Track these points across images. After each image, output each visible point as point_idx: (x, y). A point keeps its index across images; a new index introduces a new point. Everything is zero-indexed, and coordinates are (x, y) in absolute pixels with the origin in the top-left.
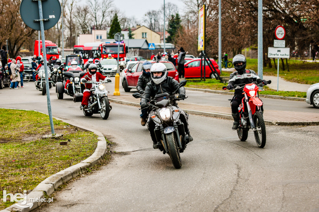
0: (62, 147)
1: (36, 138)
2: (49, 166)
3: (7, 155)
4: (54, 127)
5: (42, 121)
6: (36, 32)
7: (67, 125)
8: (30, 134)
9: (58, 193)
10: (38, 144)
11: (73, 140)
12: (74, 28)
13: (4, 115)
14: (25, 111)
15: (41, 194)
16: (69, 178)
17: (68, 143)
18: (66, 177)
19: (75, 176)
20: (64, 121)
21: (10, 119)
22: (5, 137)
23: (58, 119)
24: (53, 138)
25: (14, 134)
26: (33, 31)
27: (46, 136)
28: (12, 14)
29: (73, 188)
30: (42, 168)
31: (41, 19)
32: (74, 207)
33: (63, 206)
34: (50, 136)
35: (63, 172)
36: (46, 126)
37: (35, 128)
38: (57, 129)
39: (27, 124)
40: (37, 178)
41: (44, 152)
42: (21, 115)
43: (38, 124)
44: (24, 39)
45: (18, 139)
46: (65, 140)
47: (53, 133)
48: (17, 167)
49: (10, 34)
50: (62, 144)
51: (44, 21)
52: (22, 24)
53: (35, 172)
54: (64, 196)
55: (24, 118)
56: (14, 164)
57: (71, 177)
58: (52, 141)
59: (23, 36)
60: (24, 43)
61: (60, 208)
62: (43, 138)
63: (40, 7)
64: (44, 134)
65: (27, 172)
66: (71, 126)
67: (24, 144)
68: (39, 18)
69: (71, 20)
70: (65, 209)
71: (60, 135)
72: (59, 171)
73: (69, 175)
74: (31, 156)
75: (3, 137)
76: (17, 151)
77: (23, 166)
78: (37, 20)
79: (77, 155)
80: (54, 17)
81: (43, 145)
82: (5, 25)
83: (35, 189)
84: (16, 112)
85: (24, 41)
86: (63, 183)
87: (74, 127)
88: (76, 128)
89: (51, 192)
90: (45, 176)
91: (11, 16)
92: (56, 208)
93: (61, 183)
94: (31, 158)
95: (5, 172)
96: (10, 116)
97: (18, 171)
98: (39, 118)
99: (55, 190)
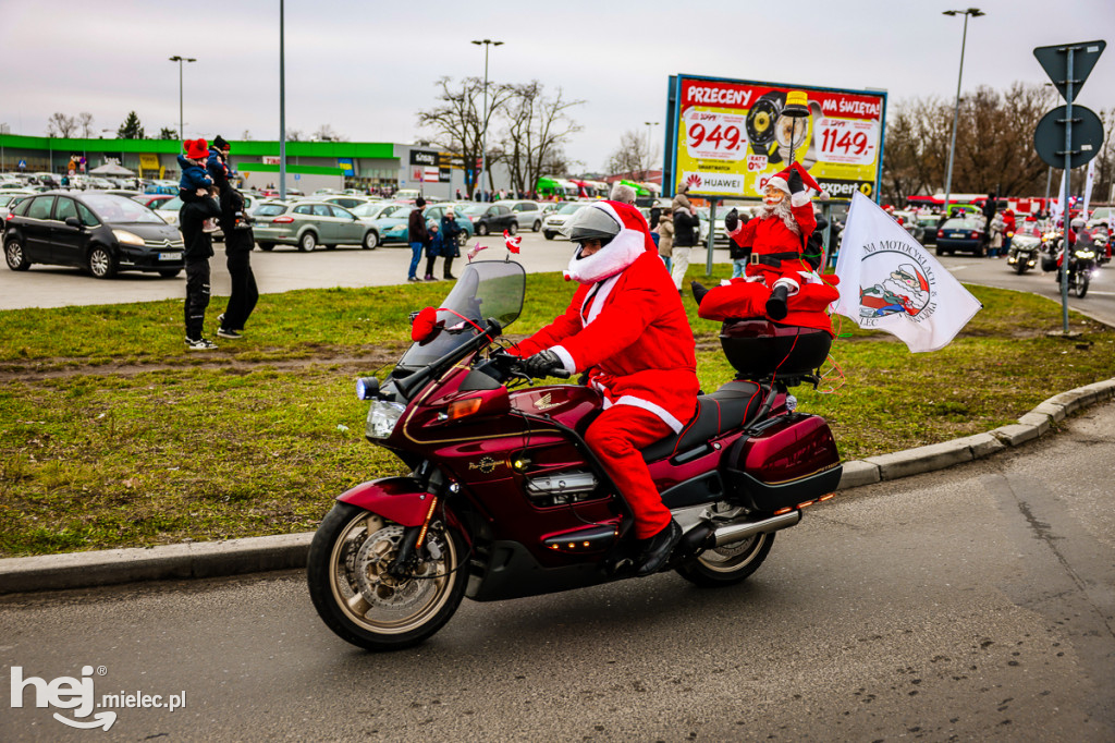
0: (1079, 352)
1: (1036, 334)
2: (1057, 379)
3: (990, 354)
4: (1068, 321)
5: (1045, 310)
6: (1043, 174)
7: (1088, 319)
8: (1025, 328)
9: (1072, 420)
10: (1039, 344)
11: (1099, 344)
12: (1109, 170)
13: (986, 295)
14: (1018, 293)
15: (1045, 418)
16: (1091, 401)
17: (1090, 347)
18: (1086, 398)
19: (1101, 398)
20: (1083, 313)
21: (995, 302)
22: (985, 327)
23: (1073, 309)
24: (1063, 337)
25: (1000, 324)
26: (1040, 172)
27: (1054, 333)
28: (1008, 145)
29: (1097, 417)
30: (1046, 380)
31: (1068, 152)
32: (1098, 445)
33: (1080, 442)
34: (1060, 333)
35: (1080, 390)
36: (1052, 317)
37: (1034, 319)
38: (1071, 324)
39: (1022, 312)
40: (1038, 393)
41: (1050, 358)
42: (1011, 298)
43: (1038, 314)
44: (1023, 185)
45: (1005, 334)
46: (1085, 341)
47: (1065, 328)
48: (1005, 374)
49: (1002, 177)
50: (1078, 347)
51: (1072, 155)
52: (1021, 161)
53: (1033, 383)
54: (1082, 426)
55: (1017, 303)
56: (999, 369)
57: (1094, 400)
58: (1063, 342)
59: (1021, 180)
60: (1023, 191)
61: (1073, 444)
62: (1048, 336)
63: (1069, 132)
64: (1048, 330)
65: (1021, 382)
66: (1095, 322)
67: (1017, 341)
68: (1064, 150)
69: (1105, 157)
70: (1083, 447)
71: (1078, 333)
72: (1075, 387)
73: (1091, 396)
74: (1027, 360)
75: (982, 328)
76: (1005, 351)
77: (1015, 375)
78: (1061, 153)
79: (1106, 367)
80: (1089, 147)
81: (1048, 346)
82: (995, 163)
83: (1035, 410)
84: (1005, 293)
85: (1023, 188)
86: (1081, 408)
87: (1100, 323)
88: (1104, 326)
89: (1060, 418)
90: (1051, 393)
91: (1006, 149)
92: (1068, 443)
93: (1077, 407)
94: (1027, 363)
95: (986, 380)
96: (995, 298)
97: (1006, 380)
98: (1041, 305)
99: (1067, 416)
